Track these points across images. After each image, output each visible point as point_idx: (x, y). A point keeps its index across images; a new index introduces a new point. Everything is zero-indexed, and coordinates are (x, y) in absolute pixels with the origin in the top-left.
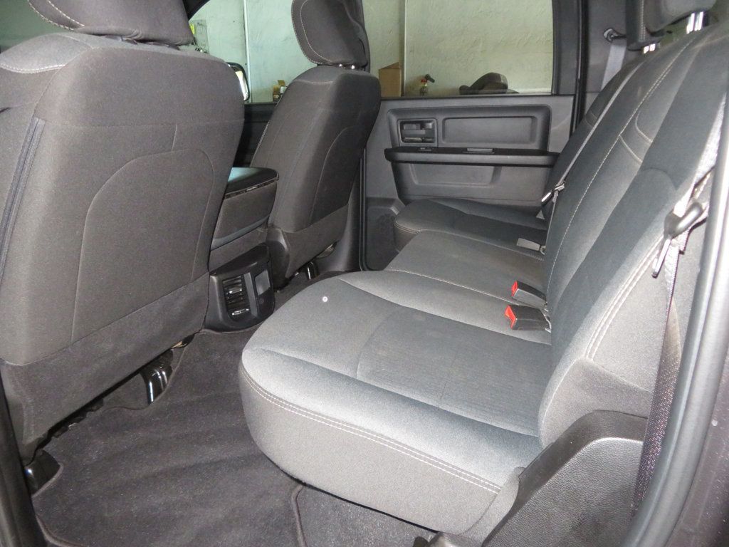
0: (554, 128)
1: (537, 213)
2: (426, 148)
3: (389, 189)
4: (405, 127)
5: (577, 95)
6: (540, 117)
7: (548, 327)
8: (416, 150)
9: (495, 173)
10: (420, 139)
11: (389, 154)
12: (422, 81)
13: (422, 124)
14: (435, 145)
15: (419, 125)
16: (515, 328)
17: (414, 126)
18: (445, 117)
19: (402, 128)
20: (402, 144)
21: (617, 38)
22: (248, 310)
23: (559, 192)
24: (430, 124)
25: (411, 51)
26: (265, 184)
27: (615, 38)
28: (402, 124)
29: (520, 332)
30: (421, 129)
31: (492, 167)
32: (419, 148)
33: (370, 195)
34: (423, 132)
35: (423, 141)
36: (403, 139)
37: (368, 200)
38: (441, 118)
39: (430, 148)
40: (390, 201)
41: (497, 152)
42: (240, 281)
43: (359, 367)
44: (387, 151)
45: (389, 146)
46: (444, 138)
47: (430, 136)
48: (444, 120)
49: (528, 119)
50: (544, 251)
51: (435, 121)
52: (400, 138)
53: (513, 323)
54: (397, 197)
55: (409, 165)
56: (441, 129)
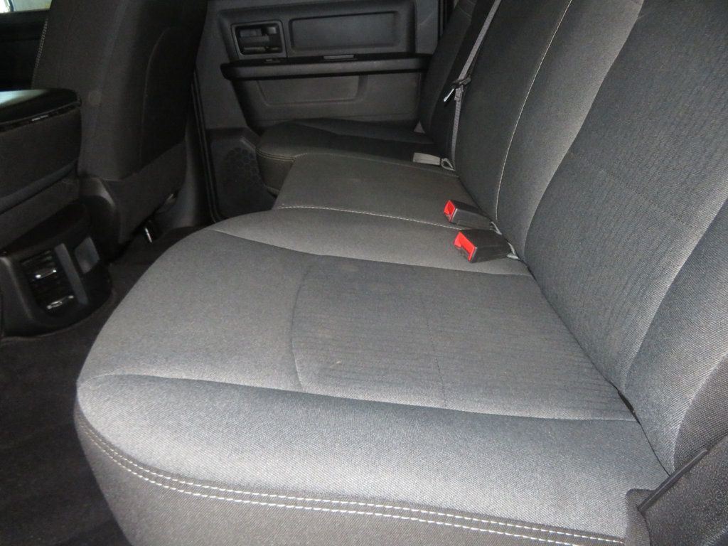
0: (421, 25)
1: (415, 127)
2: (274, 59)
3: (235, 116)
4: (242, 34)
6: (403, 12)
7: (510, 251)
8: (262, 63)
9: (361, 84)
10: (262, 49)
11: (229, 71)
13: (264, 29)
14: (283, 55)
15: (259, 31)
16: (474, 261)
17: (254, 33)
18: (292, 17)
19: (238, 36)
20: (242, 57)
22: (71, 297)
23: (465, 86)
24: (274, 28)
28: (238, 30)
30: (263, 35)
31: (356, 78)
32: (264, 60)
33: (210, 127)
34: (266, 39)
35: (268, 51)
36: (242, 50)
37: (209, 133)
38: (286, 18)
39: (279, 59)
40: (235, 132)
41: (359, 58)
42: (49, 258)
44: (224, 67)
45: (226, 60)
46: (293, 46)
47: (274, 44)
48: (291, 22)
49: (390, 16)
50: (446, 164)
51: (279, 24)
52: (238, 50)
53: (472, 255)
54: (245, 125)
55: (255, 82)
56: (288, 34)
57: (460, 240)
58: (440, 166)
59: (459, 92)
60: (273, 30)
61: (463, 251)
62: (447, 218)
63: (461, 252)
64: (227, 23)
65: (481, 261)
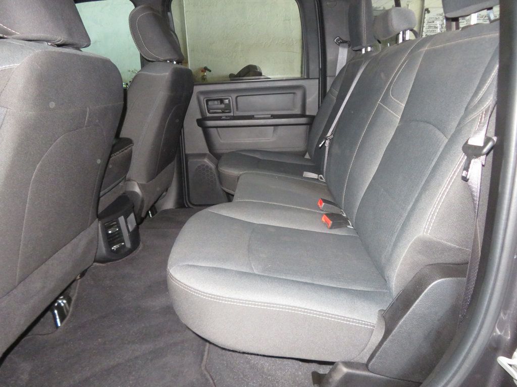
0: (308, 100)
1: (305, 155)
2: (226, 116)
3: (203, 147)
4: (210, 103)
5: (321, 78)
6: (299, 93)
7: (349, 224)
8: (219, 119)
9: (274, 130)
10: (221, 111)
11: (200, 123)
12: (202, 71)
13: (222, 101)
14: (231, 114)
15: (219, 101)
16: (331, 228)
17: (216, 102)
18: (237, 95)
19: (207, 104)
20: (208, 115)
21: (342, 42)
22: (123, 244)
23: (330, 140)
24: (227, 101)
25: (192, 51)
26: (126, 149)
27: (341, 42)
28: (207, 101)
29: (334, 230)
30: (221, 104)
31: (272, 127)
32: (221, 117)
33: (188, 152)
34: (223, 106)
35: (223, 112)
36: (208, 111)
37: (187, 156)
38: (234, 96)
39: (229, 116)
40: (204, 155)
41: (274, 117)
42: (115, 223)
44: (198, 120)
45: (200, 117)
46: (237, 109)
47: (228, 108)
48: (237, 97)
49: (291, 94)
50: (321, 178)
51: (230, 98)
52: (207, 111)
53: (330, 225)
54: (208, 152)
55: (215, 129)
56: (235, 103)
57: (324, 219)
58: (318, 179)
59: (327, 142)
61: (326, 224)
62: (319, 207)
63: (325, 224)
64: (202, 98)
65: (334, 228)
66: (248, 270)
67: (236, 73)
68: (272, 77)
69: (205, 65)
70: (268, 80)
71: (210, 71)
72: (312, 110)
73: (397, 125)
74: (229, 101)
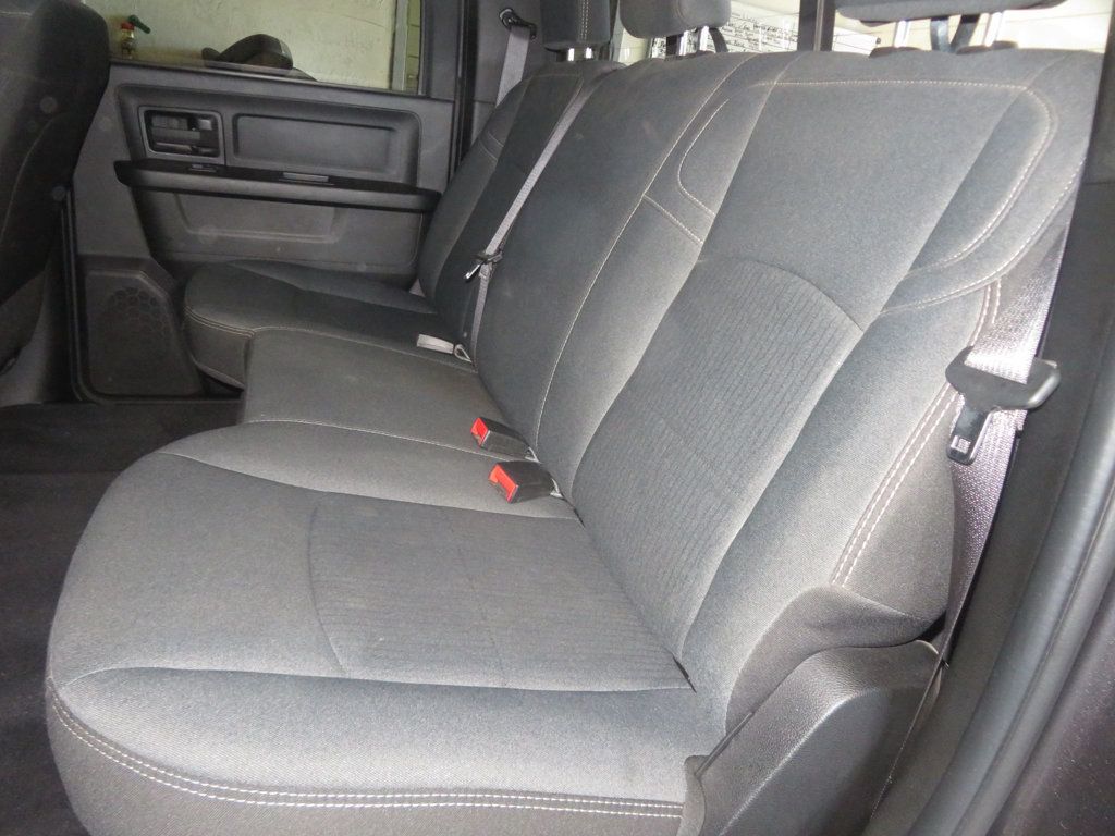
0: (426, 153)
2: (205, 165)
3: (132, 239)
4: (156, 121)
5: (458, 103)
6: (402, 137)
7: (553, 488)
8: (185, 168)
9: (336, 219)
10: (187, 147)
11: (127, 172)
12: (123, 27)
13: (192, 121)
14: (220, 161)
15: (184, 122)
16: (513, 501)
17: (175, 122)
18: (238, 112)
19: (149, 123)
20: (151, 154)
21: (516, 23)
23: (494, 264)
24: (209, 121)
27: (513, 23)
28: (149, 115)
30: (190, 129)
31: (332, 209)
32: (189, 164)
33: (85, 250)
34: (195, 135)
35: (195, 152)
36: (152, 144)
37: (81, 262)
38: (227, 113)
39: (213, 166)
40: (134, 263)
41: (336, 182)
43: (336, 650)
44: (119, 166)
45: (125, 156)
46: (237, 150)
47: (209, 143)
48: (236, 118)
49: (383, 132)
50: (461, 353)
51: (218, 116)
52: (146, 142)
53: (512, 494)
54: (145, 254)
55: (170, 195)
56: (230, 133)
57: (497, 474)
58: (453, 355)
59: (487, 269)
60: (207, 124)
61: (500, 488)
62: (477, 440)
63: (498, 489)
64: (132, 103)
66: (324, 671)
67: (221, 48)
68: (321, 76)
69: (130, 12)
70: (308, 83)
71: (147, 30)
72: (432, 177)
73: (694, 261)
74: (215, 124)
